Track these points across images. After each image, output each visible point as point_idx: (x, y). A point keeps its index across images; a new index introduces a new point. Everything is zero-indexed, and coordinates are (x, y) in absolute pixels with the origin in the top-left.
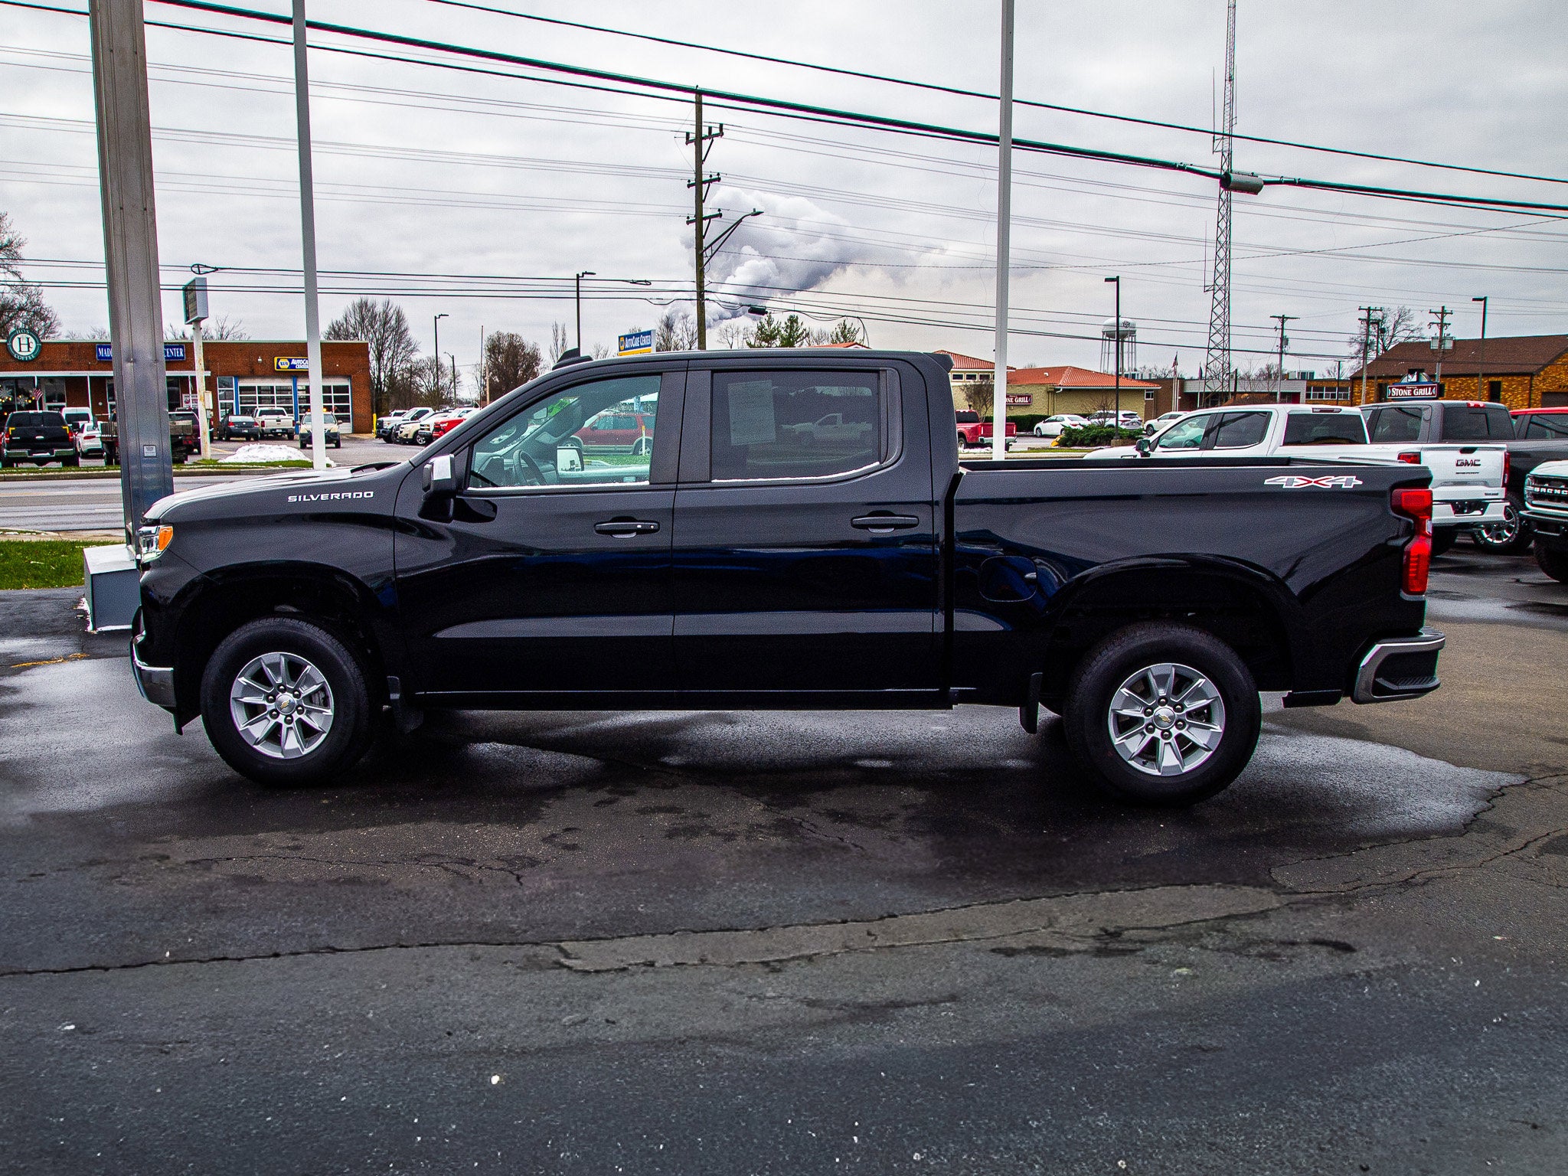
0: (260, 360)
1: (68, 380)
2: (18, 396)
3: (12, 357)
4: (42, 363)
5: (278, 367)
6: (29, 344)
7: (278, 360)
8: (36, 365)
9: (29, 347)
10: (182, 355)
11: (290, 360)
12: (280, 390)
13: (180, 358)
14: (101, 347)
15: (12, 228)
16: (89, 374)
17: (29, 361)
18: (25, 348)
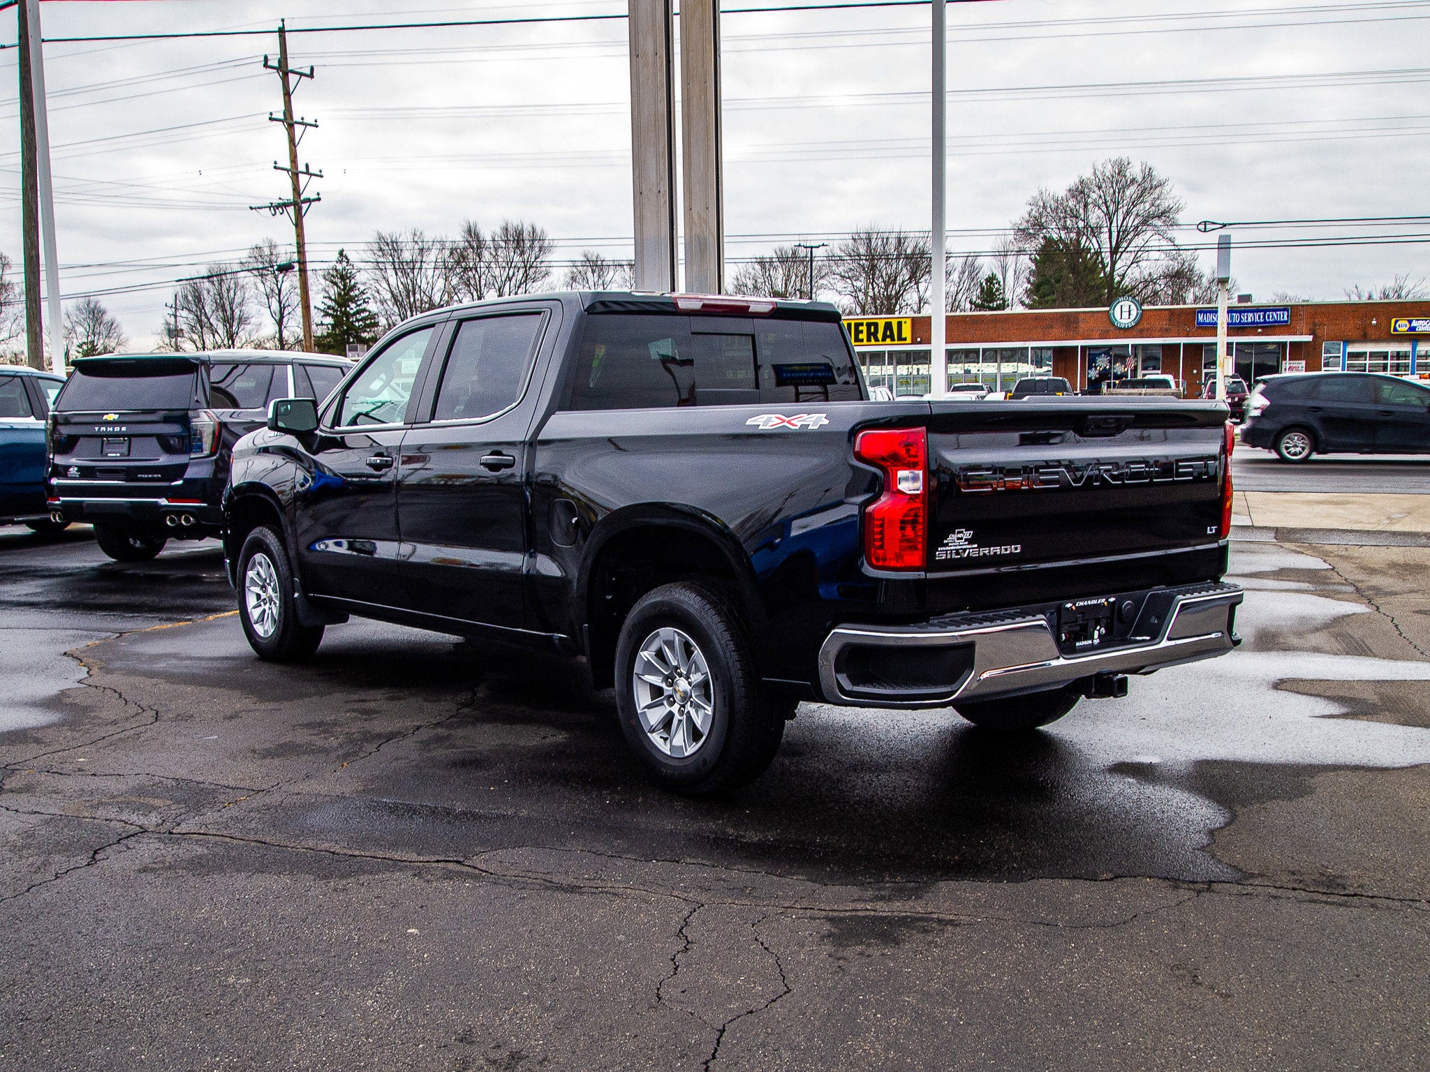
0: (1374, 322)
1: (1164, 346)
2: (1115, 363)
3: (1113, 324)
4: (1141, 331)
5: (1395, 330)
6: (1130, 311)
7: (1396, 322)
8: (1135, 333)
9: (1130, 314)
10: (1286, 318)
11: (1410, 322)
12: (1398, 355)
13: (1284, 322)
14: (1201, 312)
15: (1172, 195)
16: (1182, 340)
17: (1128, 328)
18: (1125, 315)
